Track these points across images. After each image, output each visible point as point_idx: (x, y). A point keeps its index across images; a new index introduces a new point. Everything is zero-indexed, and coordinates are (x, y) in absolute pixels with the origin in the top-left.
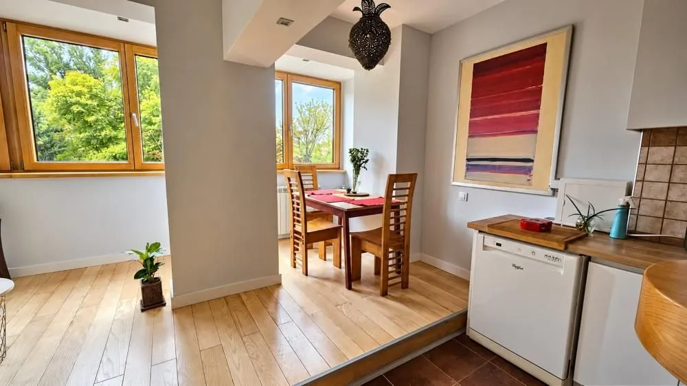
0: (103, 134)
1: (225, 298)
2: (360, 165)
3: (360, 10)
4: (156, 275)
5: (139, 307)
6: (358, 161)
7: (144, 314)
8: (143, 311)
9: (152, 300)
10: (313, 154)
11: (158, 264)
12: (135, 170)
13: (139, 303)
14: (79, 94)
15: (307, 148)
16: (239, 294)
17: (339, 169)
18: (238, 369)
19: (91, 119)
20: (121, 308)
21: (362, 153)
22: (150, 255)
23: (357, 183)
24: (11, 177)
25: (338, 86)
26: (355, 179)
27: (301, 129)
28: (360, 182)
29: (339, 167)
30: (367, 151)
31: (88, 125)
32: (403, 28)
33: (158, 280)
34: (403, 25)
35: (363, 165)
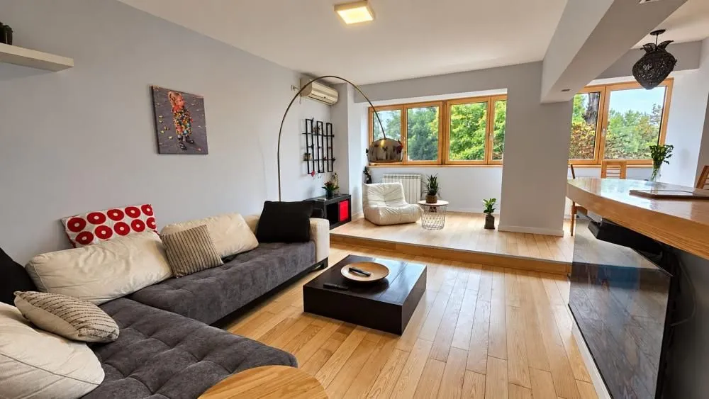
2: (663, 160)
5: (485, 227)
8: (486, 229)
11: (494, 209)
12: (487, 165)
21: (666, 149)
22: (491, 204)
23: (656, 176)
24: (441, 167)
25: (670, 83)
33: (493, 217)
35: (666, 159)
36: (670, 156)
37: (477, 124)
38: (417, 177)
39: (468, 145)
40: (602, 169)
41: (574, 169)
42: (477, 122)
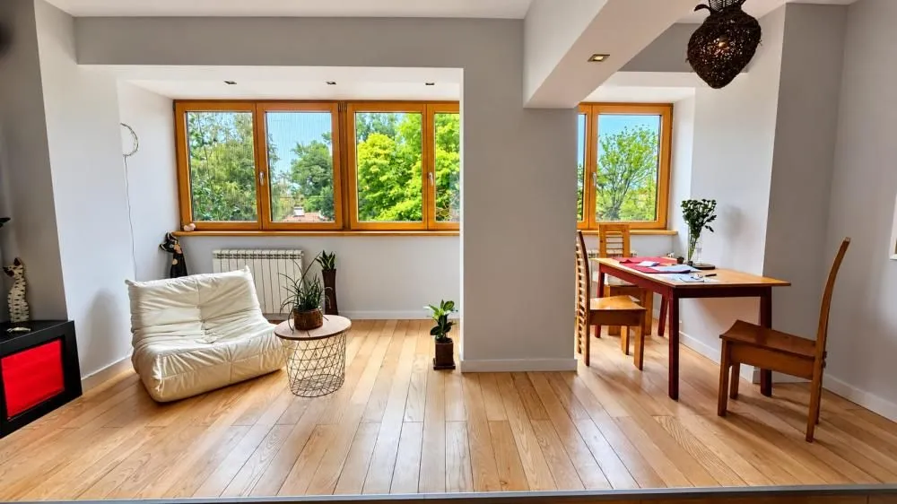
0: (392, 192)
1: (511, 373)
2: (702, 224)
3: (707, 7)
4: (449, 335)
5: (433, 366)
6: (697, 217)
7: (436, 373)
8: (435, 369)
9: (444, 361)
10: (623, 206)
11: (451, 324)
12: (428, 230)
13: (431, 362)
14: (377, 155)
15: (614, 199)
16: (526, 373)
17: (665, 228)
18: (527, 452)
19: (383, 179)
20: (417, 363)
21: (706, 206)
22: (445, 313)
23: (695, 250)
24: (343, 235)
25: (667, 111)
26: (693, 244)
27: (604, 171)
28: (699, 250)
29: (664, 225)
30: (714, 202)
31: (381, 185)
32: (787, 8)
33: (449, 341)
34: (787, 4)
35: (707, 224)
36: (713, 218)
37: (409, 172)
38: (293, 257)
39: (400, 197)
40: (601, 237)
41: (584, 237)
42: (410, 169)
